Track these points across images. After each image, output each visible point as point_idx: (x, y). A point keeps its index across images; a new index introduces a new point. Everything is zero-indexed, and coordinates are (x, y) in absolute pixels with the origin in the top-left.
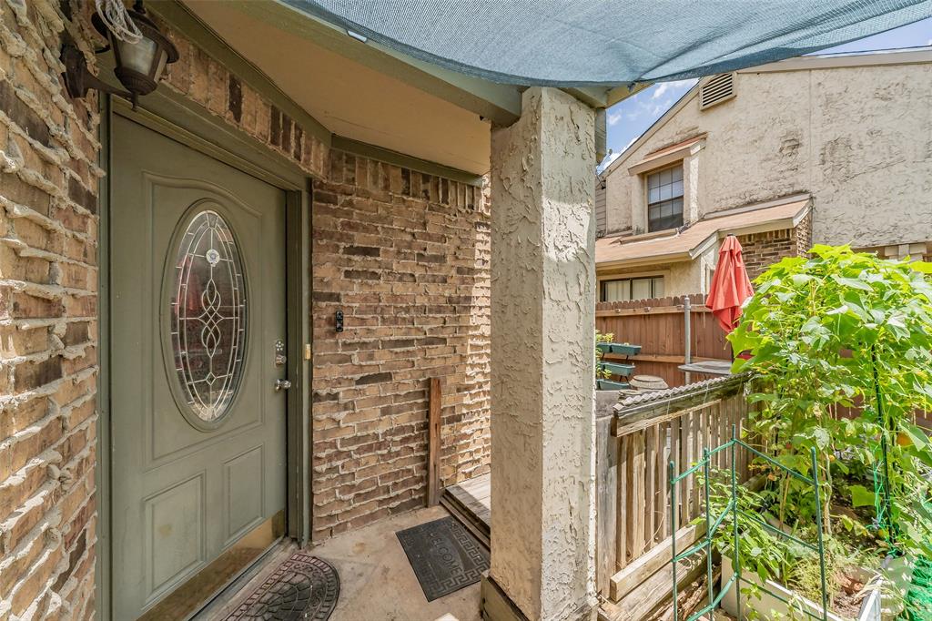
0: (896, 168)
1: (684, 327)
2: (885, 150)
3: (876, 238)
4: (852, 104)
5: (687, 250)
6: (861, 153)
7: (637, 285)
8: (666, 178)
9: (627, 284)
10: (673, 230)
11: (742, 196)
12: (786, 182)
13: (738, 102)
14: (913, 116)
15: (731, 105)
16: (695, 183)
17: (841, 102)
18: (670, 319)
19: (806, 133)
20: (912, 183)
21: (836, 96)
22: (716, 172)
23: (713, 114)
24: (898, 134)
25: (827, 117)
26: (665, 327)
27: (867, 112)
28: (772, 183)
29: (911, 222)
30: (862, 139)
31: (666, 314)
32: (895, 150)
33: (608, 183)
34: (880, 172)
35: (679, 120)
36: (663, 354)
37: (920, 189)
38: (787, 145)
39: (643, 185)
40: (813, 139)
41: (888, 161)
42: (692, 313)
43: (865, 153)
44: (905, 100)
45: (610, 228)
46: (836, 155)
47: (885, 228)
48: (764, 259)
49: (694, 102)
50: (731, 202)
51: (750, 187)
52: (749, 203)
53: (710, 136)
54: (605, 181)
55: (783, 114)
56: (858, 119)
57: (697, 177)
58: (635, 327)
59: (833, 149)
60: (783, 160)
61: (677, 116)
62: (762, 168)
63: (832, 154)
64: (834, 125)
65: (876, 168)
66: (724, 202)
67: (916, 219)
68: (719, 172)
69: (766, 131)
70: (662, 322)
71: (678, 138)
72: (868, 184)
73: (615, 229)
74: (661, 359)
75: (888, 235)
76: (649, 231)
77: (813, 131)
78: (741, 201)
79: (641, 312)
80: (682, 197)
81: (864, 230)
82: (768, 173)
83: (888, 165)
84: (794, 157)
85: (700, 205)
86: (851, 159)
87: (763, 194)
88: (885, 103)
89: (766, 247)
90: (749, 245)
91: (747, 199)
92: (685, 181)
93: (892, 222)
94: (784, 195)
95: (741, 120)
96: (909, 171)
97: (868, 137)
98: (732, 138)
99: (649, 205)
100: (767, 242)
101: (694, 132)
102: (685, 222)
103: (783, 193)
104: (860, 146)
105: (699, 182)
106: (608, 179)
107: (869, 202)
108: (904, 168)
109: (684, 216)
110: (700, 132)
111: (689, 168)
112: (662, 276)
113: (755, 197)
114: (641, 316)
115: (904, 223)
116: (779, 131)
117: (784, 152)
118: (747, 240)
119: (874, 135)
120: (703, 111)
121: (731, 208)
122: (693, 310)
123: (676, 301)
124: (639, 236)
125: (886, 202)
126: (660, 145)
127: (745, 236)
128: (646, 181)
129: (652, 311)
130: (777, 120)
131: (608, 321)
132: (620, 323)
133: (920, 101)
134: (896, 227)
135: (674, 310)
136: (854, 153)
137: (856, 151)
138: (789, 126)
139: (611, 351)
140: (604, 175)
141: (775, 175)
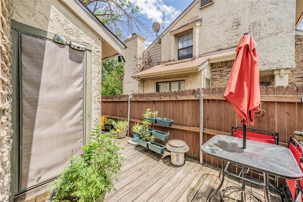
0: (279, 35)
1: (199, 109)
2: (275, 27)
3: (271, 66)
4: (262, 6)
5: (197, 66)
6: (265, 28)
7: (173, 84)
8: (185, 38)
9: (168, 84)
10: (189, 59)
11: (216, 47)
12: (234, 41)
13: (215, 5)
14: (287, 12)
15: (212, 6)
16: (198, 40)
17: (257, 5)
18: (190, 103)
19: (242, 19)
20: (286, 42)
21: (255, 3)
22: (206, 36)
23: (205, 10)
24: (281, 20)
25: (251, 12)
26: (187, 109)
27: (268, 10)
28: (229, 41)
29: (285, 59)
30: (266, 22)
31: (188, 100)
32: (279, 27)
33: (162, 41)
34: (273, 37)
35: (191, 13)
36: (186, 125)
37: (289, 44)
38: (235, 24)
39: (176, 41)
40: (245, 21)
41: (276, 32)
42: (204, 100)
43: (267, 28)
44: (284, 4)
45: (162, 60)
46: (255, 29)
47: (275, 61)
48: (227, 74)
49: (197, 5)
50: (212, 50)
51: (219, 43)
52: (219, 50)
53: (203, 20)
54: (161, 40)
55: (233, 11)
56: (264, 13)
57: (198, 37)
58: (170, 107)
59: (254, 26)
60: (233, 31)
61: (190, 11)
62: (225, 35)
63: (253, 29)
64: (254, 16)
65: (271, 35)
66: (208, 50)
67: (288, 58)
68: (207, 37)
69: (226, 18)
70: (186, 105)
71: (190, 21)
72: (268, 42)
73: (165, 61)
74: (184, 128)
75: (276, 65)
76: (178, 60)
77: (245, 18)
78: (216, 49)
79: (173, 98)
80: (192, 46)
81: (266, 62)
82: (227, 37)
83: (276, 34)
84: (237, 30)
85: (199, 51)
86: (261, 31)
87: (225, 46)
88: (275, 6)
89: (229, 68)
90: (221, 67)
91: (218, 49)
92: (194, 38)
93: (278, 59)
94: (234, 47)
95: (216, 13)
96: (285, 36)
97: (268, 21)
98: (212, 21)
99: (179, 50)
100: (229, 66)
101: (197, 19)
102: (193, 57)
103: (233, 46)
104: (265, 25)
105: (199, 40)
106: (162, 39)
107: (268, 50)
108: (283, 35)
109: (193, 54)
110: (199, 19)
111: (195, 32)
112: (184, 80)
113: (221, 47)
114: (173, 101)
115: (283, 59)
116: (232, 18)
117: (234, 28)
118: (220, 64)
119: (271, 20)
120: (200, 9)
121: (211, 52)
122: (205, 98)
123: (194, 92)
124: (174, 62)
125: (276, 50)
126: (183, 24)
127: (219, 62)
128: (177, 39)
129: (180, 98)
130: (231, 14)
131: (156, 103)
132: (162, 105)
133: (290, 5)
134: (279, 61)
135: (193, 98)
136: (262, 28)
137: (263, 27)
138: (236, 16)
139: (156, 122)
140: (160, 37)
141: (230, 38)
